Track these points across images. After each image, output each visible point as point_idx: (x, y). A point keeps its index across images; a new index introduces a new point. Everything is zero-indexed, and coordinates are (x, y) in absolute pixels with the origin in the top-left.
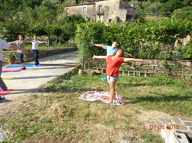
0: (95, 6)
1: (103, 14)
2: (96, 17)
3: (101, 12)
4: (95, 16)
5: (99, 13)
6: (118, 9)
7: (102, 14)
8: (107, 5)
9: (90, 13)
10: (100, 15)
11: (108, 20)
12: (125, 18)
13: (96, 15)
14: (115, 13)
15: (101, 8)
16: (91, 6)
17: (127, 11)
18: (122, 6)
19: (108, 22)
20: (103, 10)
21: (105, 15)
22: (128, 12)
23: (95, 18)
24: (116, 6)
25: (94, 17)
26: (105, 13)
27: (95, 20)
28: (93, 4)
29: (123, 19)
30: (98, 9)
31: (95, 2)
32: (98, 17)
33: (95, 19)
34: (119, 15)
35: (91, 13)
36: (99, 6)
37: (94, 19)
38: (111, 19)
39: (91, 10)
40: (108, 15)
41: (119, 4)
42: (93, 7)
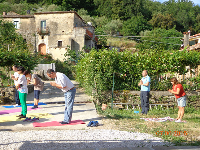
0: (35, 21)
1: (48, 34)
2: (36, 37)
3: (44, 30)
4: (35, 36)
5: (41, 31)
6: (73, 27)
7: (45, 33)
8: (55, 20)
9: (26, 31)
10: (42, 34)
11: (57, 42)
12: (84, 41)
13: (36, 34)
14: (68, 32)
15: (45, 25)
16: (28, 21)
17: (86, 31)
18: (77, 24)
19: (57, 45)
20: (48, 27)
21: (52, 35)
22: (87, 32)
23: (35, 39)
24: (69, 23)
25: (33, 37)
26: (51, 31)
27: (35, 41)
28: (31, 17)
29: (81, 42)
30: (40, 26)
31: (35, 15)
32: (40, 37)
33: (34, 40)
34: (74, 36)
35: (28, 31)
36: (41, 21)
37: (33, 40)
38: (61, 42)
39: (28, 27)
40: (56, 35)
41: (72, 21)
42: (31, 22)
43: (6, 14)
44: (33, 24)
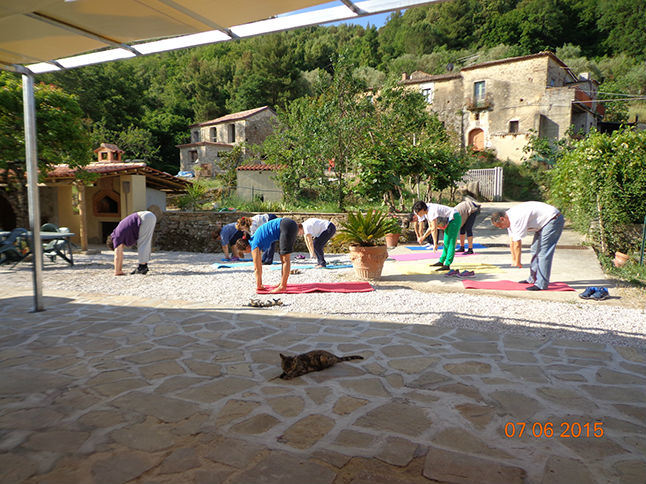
0: (462, 85)
1: (488, 107)
2: (465, 116)
3: (481, 100)
4: (462, 114)
5: (475, 104)
6: (544, 87)
7: (483, 106)
8: (504, 78)
9: (444, 107)
10: (477, 109)
11: (508, 124)
12: (569, 116)
13: (465, 111)
14: (533, 101)
15: (483, 90)
16: (449, 85)
17: (576, 92)
18: (554, 80)
19: (507, 131)
20: (489, 94)
21: (496, 109)
22: (579, 95)
23: (463, 120)
24: (536, 80)
25: (459, 118)
26: (495, 102)
27: (463, 125)
28: (455, 78)
29: (563, 120)
30: (472, 92)
31: (463, 73)
32: (472, 115)
33: (460, 123)
34: (546, 108)
35: (449, 106)
36: (475, 83)
37: (458, 123)
38: (517, 122)
39: (449, 98)
40: (505, 109)
41: (544, 75)
42: (456, 87)
43: (408, 78)
44: (457, 90)
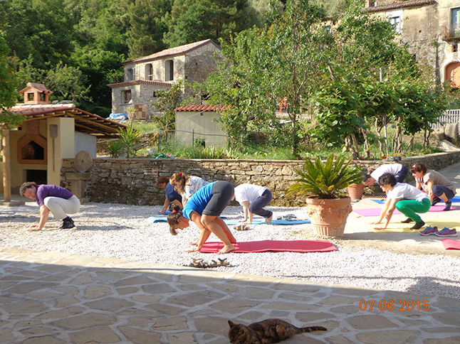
0: (437, 12)
2: (440, 48)
4: (437, 45)
5: (452, 34)
9: (416, 37)
10: (454, 40)
13: (440, 41)
16: (421, 13)
23: (437, 51)
25: (433, 50)
27: (437, 58)
28: (428, 4)
30: (449, 20)
32: (449, 47)
33: (434, 56)
35: (421, 37)
36: (452, 9)
37: (432, 56)
39: (421, 27)
42: (428, 14)
44: (431, 21)
